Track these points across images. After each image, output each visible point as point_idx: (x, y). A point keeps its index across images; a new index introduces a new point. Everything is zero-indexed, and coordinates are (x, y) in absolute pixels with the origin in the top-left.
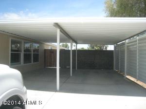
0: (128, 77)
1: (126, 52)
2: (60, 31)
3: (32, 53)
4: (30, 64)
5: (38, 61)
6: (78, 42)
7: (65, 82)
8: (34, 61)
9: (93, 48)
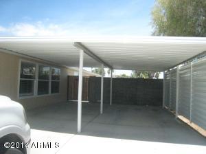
0: (180, 117)
1: (178, 82)
2: (85, 52)
3: (50, 80)
4: (46, 95)
5: (58, 92)
6: (114, 67)
7: (90, 122)
8: (52, 92)
9: (139, 75)
